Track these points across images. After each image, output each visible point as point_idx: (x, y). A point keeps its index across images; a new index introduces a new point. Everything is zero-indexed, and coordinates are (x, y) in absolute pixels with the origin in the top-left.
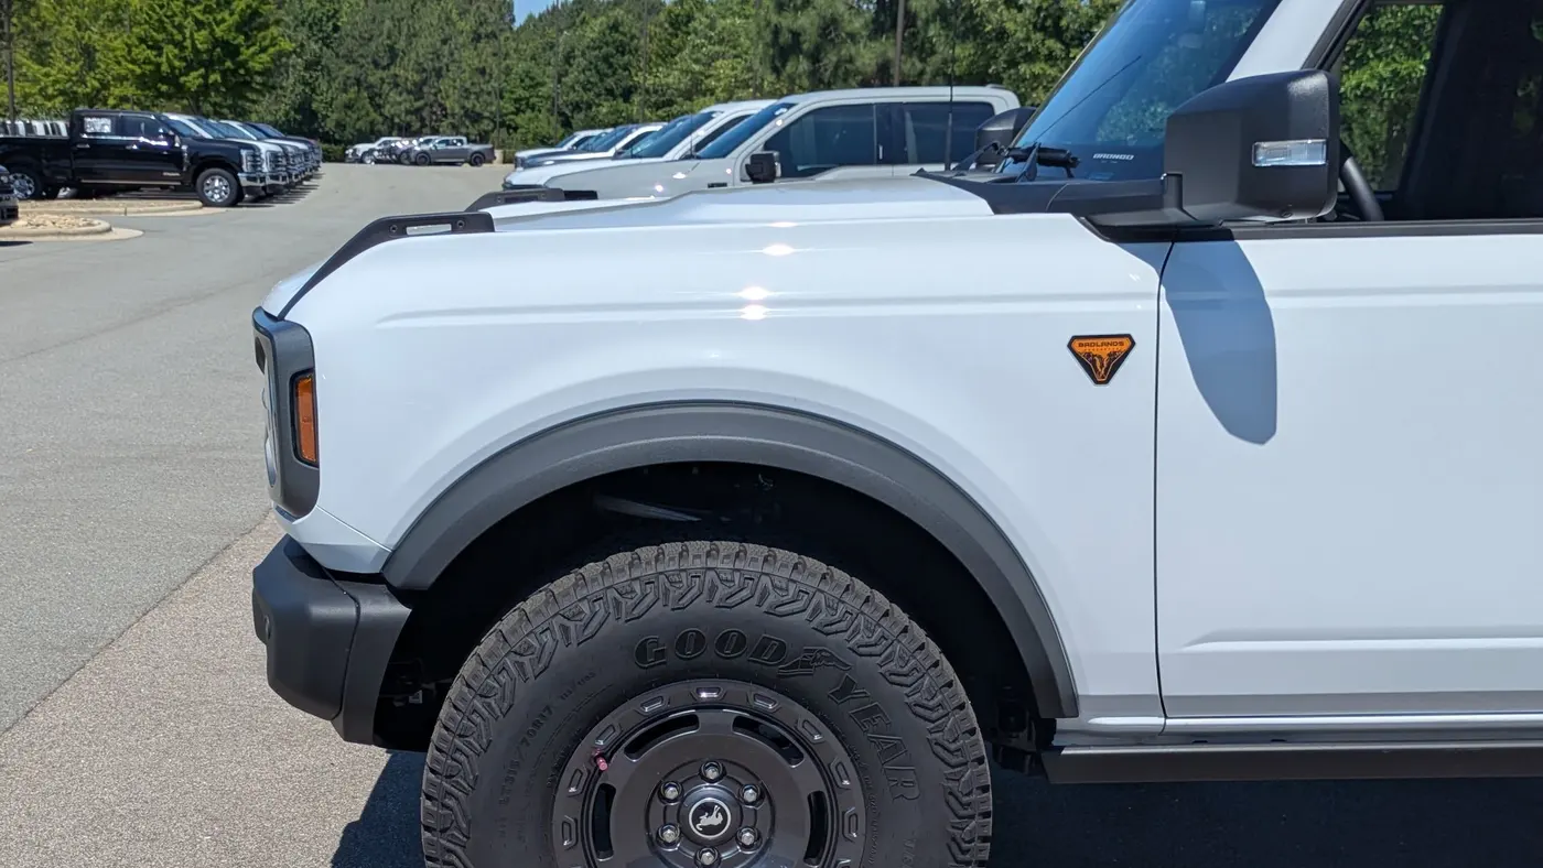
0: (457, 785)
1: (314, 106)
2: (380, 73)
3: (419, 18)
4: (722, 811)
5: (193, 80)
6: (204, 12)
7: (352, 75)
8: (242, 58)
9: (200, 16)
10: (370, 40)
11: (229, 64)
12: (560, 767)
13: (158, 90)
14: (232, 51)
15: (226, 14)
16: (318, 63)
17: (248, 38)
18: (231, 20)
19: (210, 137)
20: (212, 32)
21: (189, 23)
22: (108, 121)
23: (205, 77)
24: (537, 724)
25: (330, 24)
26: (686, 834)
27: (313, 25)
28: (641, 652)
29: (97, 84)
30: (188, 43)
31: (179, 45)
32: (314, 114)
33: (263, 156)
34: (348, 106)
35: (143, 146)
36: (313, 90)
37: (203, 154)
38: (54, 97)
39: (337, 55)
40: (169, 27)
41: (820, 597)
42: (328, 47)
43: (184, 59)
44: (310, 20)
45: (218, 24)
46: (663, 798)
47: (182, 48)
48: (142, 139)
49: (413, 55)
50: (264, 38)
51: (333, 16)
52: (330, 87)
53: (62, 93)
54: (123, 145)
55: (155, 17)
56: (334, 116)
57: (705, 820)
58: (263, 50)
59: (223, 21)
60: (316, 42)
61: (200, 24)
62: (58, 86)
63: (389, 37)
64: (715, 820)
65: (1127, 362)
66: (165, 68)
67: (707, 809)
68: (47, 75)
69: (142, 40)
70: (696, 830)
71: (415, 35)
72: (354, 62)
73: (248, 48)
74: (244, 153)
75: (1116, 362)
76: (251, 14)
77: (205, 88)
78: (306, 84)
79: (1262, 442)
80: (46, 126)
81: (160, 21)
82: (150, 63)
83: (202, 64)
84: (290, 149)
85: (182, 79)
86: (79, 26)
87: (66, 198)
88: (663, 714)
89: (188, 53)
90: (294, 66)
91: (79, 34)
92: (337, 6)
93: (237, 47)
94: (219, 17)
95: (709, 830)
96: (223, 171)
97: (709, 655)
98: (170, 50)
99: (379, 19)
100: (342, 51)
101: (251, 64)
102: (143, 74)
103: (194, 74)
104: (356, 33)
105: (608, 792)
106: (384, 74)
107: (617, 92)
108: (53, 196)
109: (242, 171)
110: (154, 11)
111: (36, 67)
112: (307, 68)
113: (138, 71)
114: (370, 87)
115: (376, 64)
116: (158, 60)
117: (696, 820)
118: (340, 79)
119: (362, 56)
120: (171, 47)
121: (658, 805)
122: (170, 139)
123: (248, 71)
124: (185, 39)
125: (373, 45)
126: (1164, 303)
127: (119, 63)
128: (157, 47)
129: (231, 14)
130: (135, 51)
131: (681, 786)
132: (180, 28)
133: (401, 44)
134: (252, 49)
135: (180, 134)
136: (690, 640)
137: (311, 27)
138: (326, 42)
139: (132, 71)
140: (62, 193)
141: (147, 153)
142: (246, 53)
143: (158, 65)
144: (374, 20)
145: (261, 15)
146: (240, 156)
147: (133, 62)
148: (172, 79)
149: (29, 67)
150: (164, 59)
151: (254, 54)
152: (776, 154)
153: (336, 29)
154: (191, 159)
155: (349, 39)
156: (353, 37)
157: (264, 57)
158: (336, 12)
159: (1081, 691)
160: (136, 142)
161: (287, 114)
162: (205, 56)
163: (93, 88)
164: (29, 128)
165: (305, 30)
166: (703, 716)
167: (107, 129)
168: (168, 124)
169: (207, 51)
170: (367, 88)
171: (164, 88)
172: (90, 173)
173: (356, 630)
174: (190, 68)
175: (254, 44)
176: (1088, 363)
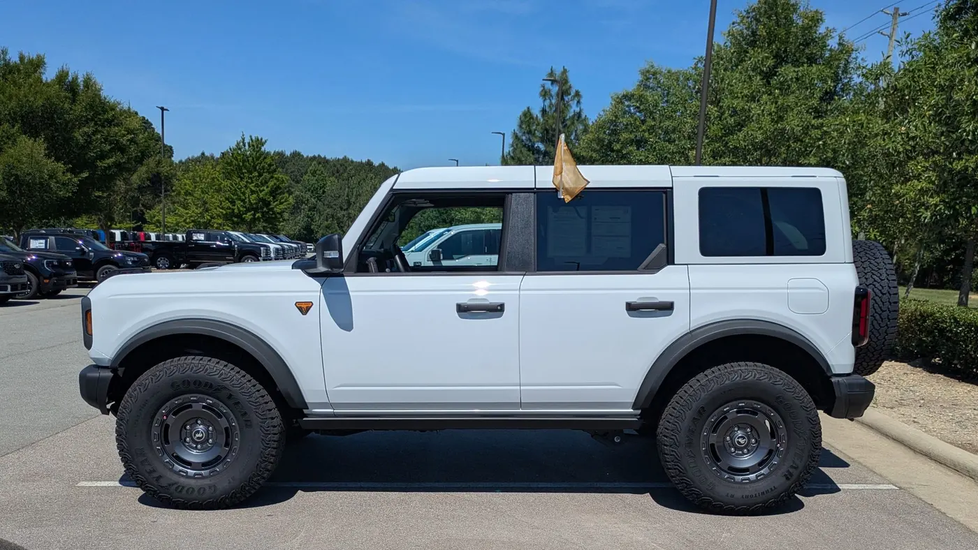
0: (123, 422)
1: (312, 227)
2: (343, 212)
3: (362, 188)
4: (202, 433)
5: (248, 216)
6: (255, 186)
7: (330, 213)
8: (271, 206)
9: (253, 188)
10: (339, 197)
11: (265, 209)
12: (153, 417)
13: (233, 221)
14: (267, 204)
15: (265, 188)
16: (315, 208)
17: (274, 197)
18: (267, 190)
19: (248, 242)
20: (258, 196)
21: (248, 191)
22: (203, 235)
23: (254, 215)
24: (144, 405)
25: (321, 190)
26: (192, 439)
27: (314, 191)
28: (172, 385)
29: (209, 218)
30: (247, 200)
31: (243, 201)
32: (312, 231)
33: (271, 250)
34: (328, 227)
35: (218, 245)
36: (312, 220)
37: (244, 249)
38: (190, 223)
39: (324, 204)
40: (239, 193)
41: (223, 371)
42: (320, 201)
43: (245, 207)
44: (312, 189)
45: (261, 191)
46: (186, 429)
47: (245, 203)
48: (218, 243)
49: (358, 204)
50: (283, 198)
51: (323, 187)
52: (320, 219)
53: (193, 221)
54: (208, 245)
55: (233, 189)
56: (321, 232)
57: (197, 435)
58: (281, 203)
59: (264, 190)
60: (314, 198)
61: (253, 192)
62: (192, 219)
63: (348, 196)
64: (200, 435)
65: (312, 308)
66: (236, 211)
67: (198, 432)
68: (187, 213)
69: (227, 199)
70: (195, 438)
71: (360, 195)
72: (331, 207)
73: (274, 202)
74: (262, 248)
75: (308, 309)
76: (276, 188)
77: (254, 220)
78: (308, 217)
79: (350, 331)
80: (183, 237)
81: (235, 190)
82: (230, 208)
83: (253, 209)
84: (286, 247)
85: (244, 216)
86: (203, 192)
87: (183, 268)
88: (182, 404)
89: (247, 205)
90: (304, 209)
91: (202, 196)
92: (325, 182)
93: (269, 202)
94: (262, 189)
95: (199, 438)
96: (253, 257)
97: (192, 387)
98: (239, 203)
99: (343, 188)
100: (326, 202)
101: (275, 209)
102: (226, 213)
103: (249, 214)
104: (333, 195)
105: (167, 426)
106: (345, 213)
107: (448, 221)
108: (178, 267)
109: (261, 257)
110: (232, 185)
111: (182, 210)
112: (309, 211)
113: (224, 212)
114: (338, 218)
115: (341, 209)
116: (234, 207)
117: (195, 436)
118: (325, 214)
119: (335, 205)
120: (239, 202)
121: (184, 430)
122: (230, 243)
123: (274, 213)
124: (246, 198)
125: (340, 200)
126: (322, 294)
127: (216, 209)
128: (233, 203)
129: (267, 187)
130: (223, 204)
131: (191, 426)
132: (244, 193)
133: (353, 200)
134: (276, 203)
135: (234, 240)
136: (186, 382)
137: (312, 192)
138: (319, 198)
139: (222, 213)
140: (182, 266)
141: (219, 249)
142: (273, 205)
143: (233, 210)
144: (341, 188)
145: (280, 188)
146: (261, 250)
147: (222, 208)
148: (239, 216)
149: (179, 210)
150: (236, 207)
151: (277, 205)
152: (441, 250)
153: (324, 192)
154: (239, 251)
155: (330, 197)
156: (331, 196)
157: (282, 206)
158: (325, 185)
159: (306, 401)
160: (215, 244)
161: (300, 230)
162: (254, 206)
163: (208, 219)
164: (175, 238)
165: (310, 193)
166: (194, 404)
167: (203, 238)
168: (230, 236)
169: (256, 203)
170: (337, 219)
171: (236, 219)
172: (194, 257)
173: (99, 379)
174: (248, 210)
175: (277, 201)
176: (300, 309)
